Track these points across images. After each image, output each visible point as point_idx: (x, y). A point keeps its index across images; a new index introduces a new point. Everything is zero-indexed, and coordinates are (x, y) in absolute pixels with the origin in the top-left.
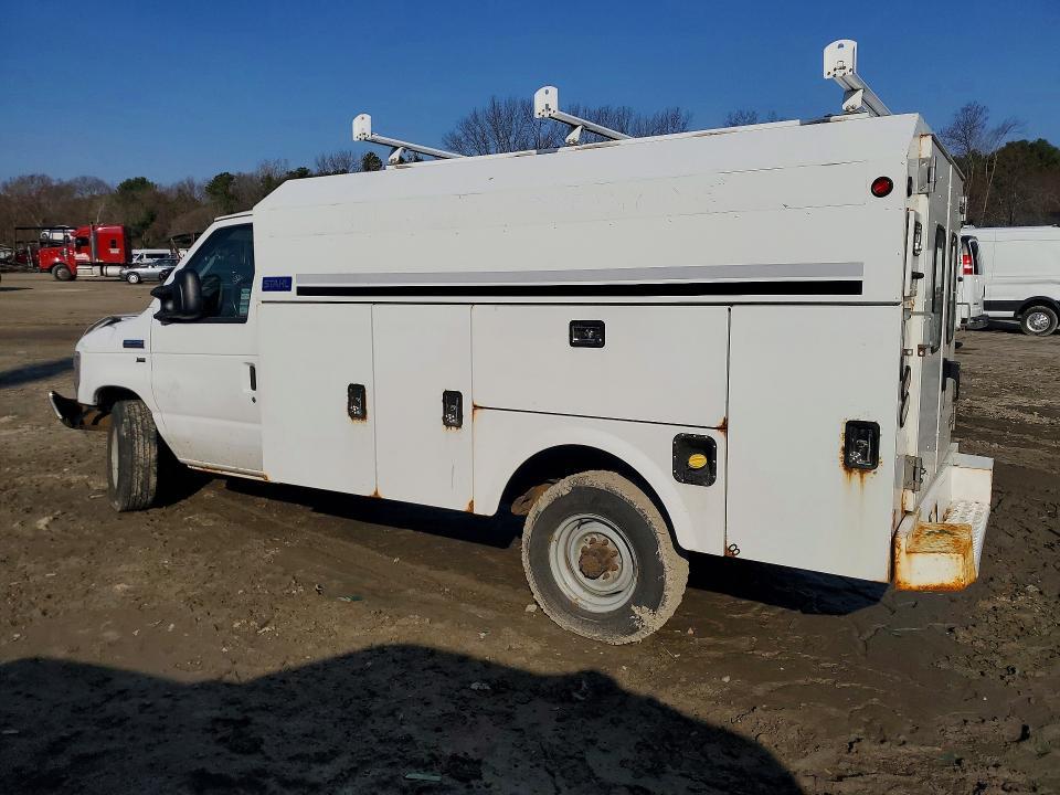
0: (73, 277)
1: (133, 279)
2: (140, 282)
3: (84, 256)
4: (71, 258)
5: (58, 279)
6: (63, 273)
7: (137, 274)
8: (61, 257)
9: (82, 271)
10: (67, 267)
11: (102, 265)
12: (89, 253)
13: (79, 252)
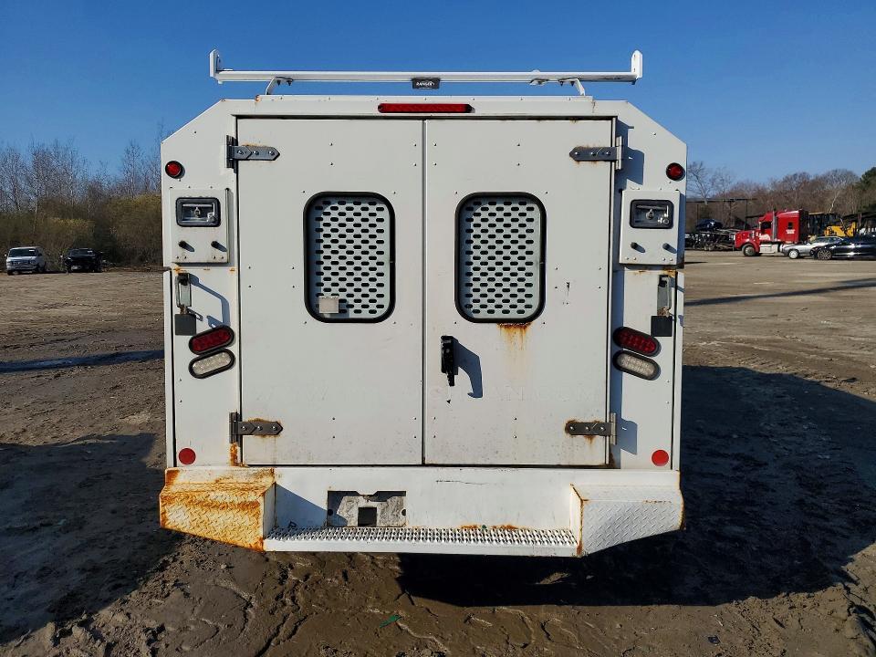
0: (758, 254)
1: (793, 254)
2: (799, 257)
3: (766, 237)
4: (757, 238)
5: (746, 255)
6: (750, 251)
7: (796, 250)
8: (751, 238)
9: (764, 249)
10: (754, 247)
11: (779, 244)
12: (770, 234)
13: (763, 233)
